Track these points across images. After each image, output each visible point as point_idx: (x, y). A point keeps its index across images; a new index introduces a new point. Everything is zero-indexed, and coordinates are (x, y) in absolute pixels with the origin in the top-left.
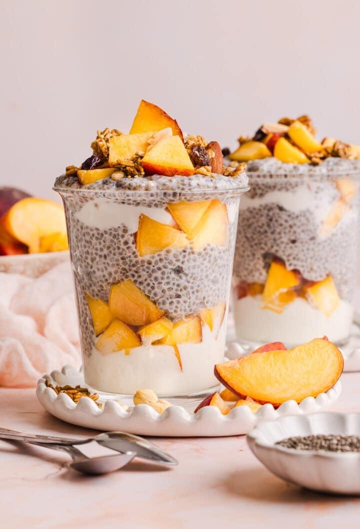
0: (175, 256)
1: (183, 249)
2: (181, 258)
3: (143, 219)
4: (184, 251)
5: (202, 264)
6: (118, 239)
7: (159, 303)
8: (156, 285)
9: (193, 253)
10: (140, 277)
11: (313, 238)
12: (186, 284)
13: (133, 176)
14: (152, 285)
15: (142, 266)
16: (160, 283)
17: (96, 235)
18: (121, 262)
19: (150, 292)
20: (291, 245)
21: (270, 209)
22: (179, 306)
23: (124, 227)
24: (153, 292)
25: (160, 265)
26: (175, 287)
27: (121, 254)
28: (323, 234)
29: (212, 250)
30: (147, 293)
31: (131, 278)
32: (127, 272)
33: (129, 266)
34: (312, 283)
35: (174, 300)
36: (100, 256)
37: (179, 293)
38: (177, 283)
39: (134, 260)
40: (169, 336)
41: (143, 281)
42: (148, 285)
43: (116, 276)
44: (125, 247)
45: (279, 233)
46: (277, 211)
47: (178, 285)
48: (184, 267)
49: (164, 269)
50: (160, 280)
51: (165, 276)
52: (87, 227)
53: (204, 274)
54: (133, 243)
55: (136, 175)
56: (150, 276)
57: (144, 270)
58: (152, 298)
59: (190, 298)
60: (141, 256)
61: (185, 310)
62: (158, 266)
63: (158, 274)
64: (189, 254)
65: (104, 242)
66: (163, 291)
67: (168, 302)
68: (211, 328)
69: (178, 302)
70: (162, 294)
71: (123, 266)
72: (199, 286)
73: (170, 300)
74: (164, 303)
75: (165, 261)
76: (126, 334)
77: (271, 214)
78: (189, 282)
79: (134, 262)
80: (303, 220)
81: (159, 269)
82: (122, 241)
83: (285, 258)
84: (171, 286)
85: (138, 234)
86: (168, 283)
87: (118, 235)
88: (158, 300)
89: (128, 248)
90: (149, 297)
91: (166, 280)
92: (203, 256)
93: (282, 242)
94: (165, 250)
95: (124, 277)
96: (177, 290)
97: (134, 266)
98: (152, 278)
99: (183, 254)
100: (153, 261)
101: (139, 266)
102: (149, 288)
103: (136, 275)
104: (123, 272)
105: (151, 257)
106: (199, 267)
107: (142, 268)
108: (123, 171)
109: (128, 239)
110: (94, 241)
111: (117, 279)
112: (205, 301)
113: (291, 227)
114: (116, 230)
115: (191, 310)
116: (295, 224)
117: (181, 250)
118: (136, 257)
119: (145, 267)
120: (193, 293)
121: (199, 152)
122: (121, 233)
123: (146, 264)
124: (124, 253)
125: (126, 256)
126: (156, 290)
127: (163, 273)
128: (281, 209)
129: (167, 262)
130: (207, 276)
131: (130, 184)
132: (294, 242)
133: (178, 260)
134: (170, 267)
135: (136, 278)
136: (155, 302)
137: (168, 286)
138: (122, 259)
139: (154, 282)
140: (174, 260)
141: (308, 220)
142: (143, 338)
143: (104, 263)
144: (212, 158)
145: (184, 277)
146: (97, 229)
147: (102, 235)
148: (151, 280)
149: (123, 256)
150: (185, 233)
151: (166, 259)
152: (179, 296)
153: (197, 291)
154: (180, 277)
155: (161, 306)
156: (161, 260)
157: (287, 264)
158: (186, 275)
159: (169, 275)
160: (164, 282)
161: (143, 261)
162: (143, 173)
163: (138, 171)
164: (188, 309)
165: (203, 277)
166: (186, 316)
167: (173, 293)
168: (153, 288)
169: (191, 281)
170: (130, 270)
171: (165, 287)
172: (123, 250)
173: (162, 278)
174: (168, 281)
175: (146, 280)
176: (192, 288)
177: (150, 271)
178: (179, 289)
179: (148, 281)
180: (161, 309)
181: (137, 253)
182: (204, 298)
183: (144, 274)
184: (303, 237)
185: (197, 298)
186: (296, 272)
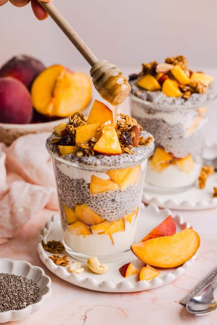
0: (111, 194)
1: (115, 191)
2: (114, 195)
3: (93, 178)
4: (116, 192)
5: (126, 196)
6: (80, 185)
7: (102, 216)
8: (100, 208)
9: (121, 192)
10: (91, 204)
11: (181, 137)
12: (117, 206)
13: (88, 156)
14: (98, 207)
15: (93, 199)
16: (102, 207)
17: (68, 179)
18: (81, 195)
19: (97, 211)
20: (169, 140)
21: (158, 121)
22: (112, 217)
23: (83, 180)
24: (98, 211)
25: (103, 199)
26: (111, 208)
27: (81, 192)
28: (187, 135)
29: (131, 188)
30: (95, 211)
31: (86, 204)
32: (84, 201)
33: (86, 198)
34: (179, 159)
35: (110, 214)
36: (70, 190)
37: (113, 211)
38: (111, 206)
39: (88, 196)
40: (107, 231)
41: (93, 206)
42: (96, 208)
43: (79, 201)
44: (83, 189)
45: (163, 134)
46: (162, 123)
47: (112, 208)
48: (115, 198)
49: (104, 201)
50: (102, 206)
51: (105, 204)
52: (63, 174)
53: (127, 200)
54: (88, 188)
55: (90, 155)
56: (97, 204)
57: (94, 201)
58: (98, 213)
59: (118, 212)
60: (92, 194)
61: (116, 218)
62: (101, 199)
63: (102, 203)
64: (119, 192)
65: (72, 184)
66: (104, 211)
67: (106, 215)
68: (130, 222)
69: (112, 215)
70: (103, 212)
71: (82, 198)
72: (124, 206)
73: (108, 215)
74: (104, 216)
75: (105, 197)
76: (84, 228)
77: (158, 123)
78: (118, 205)
79: (88, 197)
80: (176, 128)
81: (102, 200)
82: (82, 186)
83: (165, 146)
84: (108, 208)
85: (91, 184)
86: (106, 207)
87: (80, 183)
88: (101, 214)
89: (85, 190)
90: (96, 213)
91: (105, 206)
92: (126, 192)
93: (164, 139)
94: (105, 192)
95: (83, 203)
96: (112, 210)
97: (88, 198)
98: (98, 205)
99: (115, 193)
100: (99, 197)
101: (91, 198)
102: (96, 209)
103: (89, 203)
104: (82, 200)
105: (97, 195)
106: (124, 197)
107: (92, 200)
108: (83, 151)
109: (86, 186)
110: (67, 182)
111: (79, 203)
112: (127, 212)
113: (169, 131)
114: (78, 180)
115: (119, 218)
116: (171, 130)
117: (114, 191)
118: (89, 194)
119: (94, 200)
120: (120, 210)
121: (126, 136)
122: (81, 182)
123: (95, 198)
124: (83, 192)
125: (84, 193)
126: (100, 210)
127: (104, 202)
128: (164, 122)
129: (106, 197)
130: (128, 201)
131: (86, 162)
132: (170, 139)
133: (112, 196)
134: (108, 199)
135: (89, 204)
136: (99, 215)
137: (107, 208)
138: (82, 194)
139: (99, 206)
140: (110, 196)
141: (179, 128)
142: (93, 231)
143: (72, 194)
144: (134, 137)
145: (116, 204)
146: (69, 177)
147: (71, 180)
148: (97, 206)
149: (83, 193)
150: (116, 183)
151: (106, 196)
152: (112, 212)
153: (123, 209)
154: (114, 204)
155: (103, 217)
156: (103, 196)
157: (166, 149)
158: (117, 202)
159: (107, 203)
160: (104, 206)
161: (93, 197)
162: (94, 153)
163: (91, 153)
164: (117, 218)
165: (126, 201)
166: (116, 221)
167: (109, 211)
168: (98, 209)
169: (119, 205)
170: (86, 200)
171: (105, 209)
172: (82, 190)
173: (104, 205)
174: (106, 206)
175: (95, 205)
176: (120, 207)
177: (97, 202)
178: (113, 209)
179: (96, 206)
180: (103, 219)
181: (90, 193)
182: (126, 211)
183: (94, 203)
184: (176, 136)
185: (122, 212)
186: (170, 154)
